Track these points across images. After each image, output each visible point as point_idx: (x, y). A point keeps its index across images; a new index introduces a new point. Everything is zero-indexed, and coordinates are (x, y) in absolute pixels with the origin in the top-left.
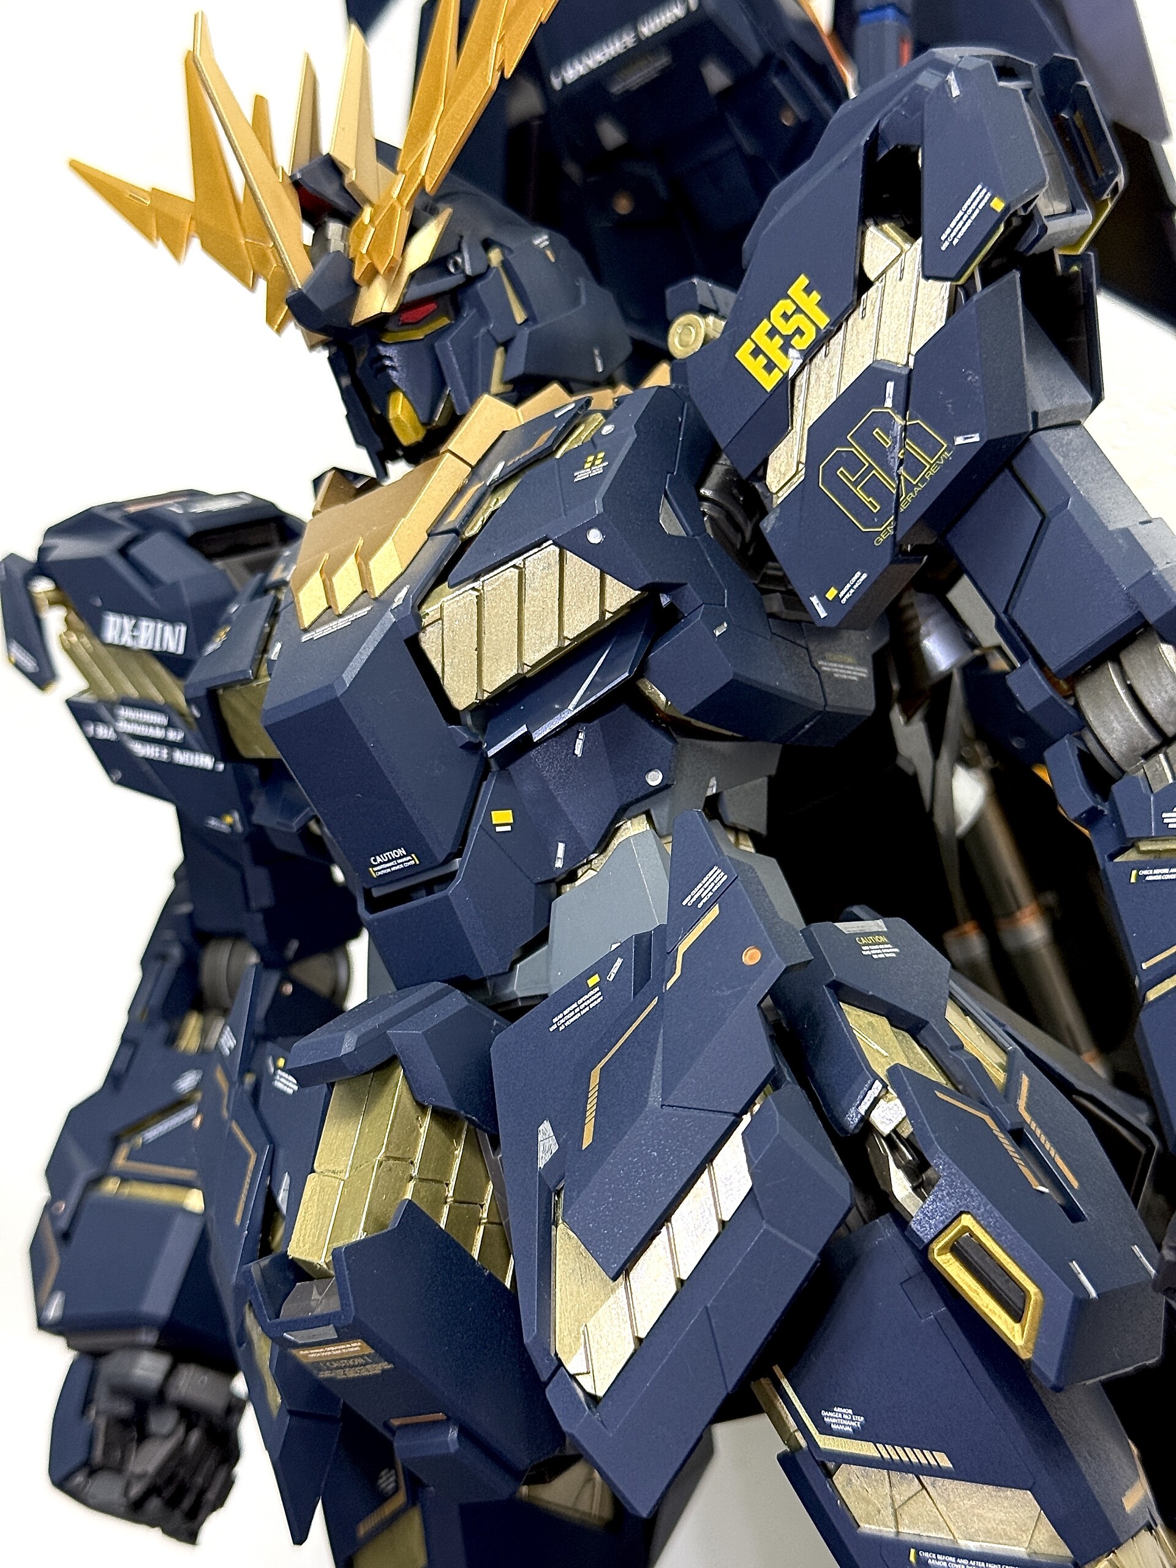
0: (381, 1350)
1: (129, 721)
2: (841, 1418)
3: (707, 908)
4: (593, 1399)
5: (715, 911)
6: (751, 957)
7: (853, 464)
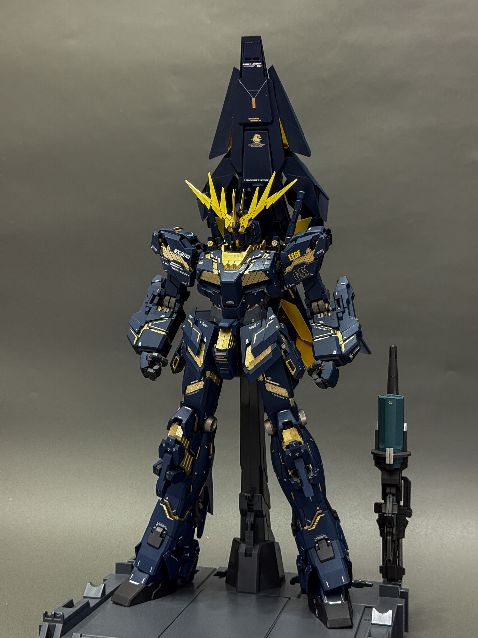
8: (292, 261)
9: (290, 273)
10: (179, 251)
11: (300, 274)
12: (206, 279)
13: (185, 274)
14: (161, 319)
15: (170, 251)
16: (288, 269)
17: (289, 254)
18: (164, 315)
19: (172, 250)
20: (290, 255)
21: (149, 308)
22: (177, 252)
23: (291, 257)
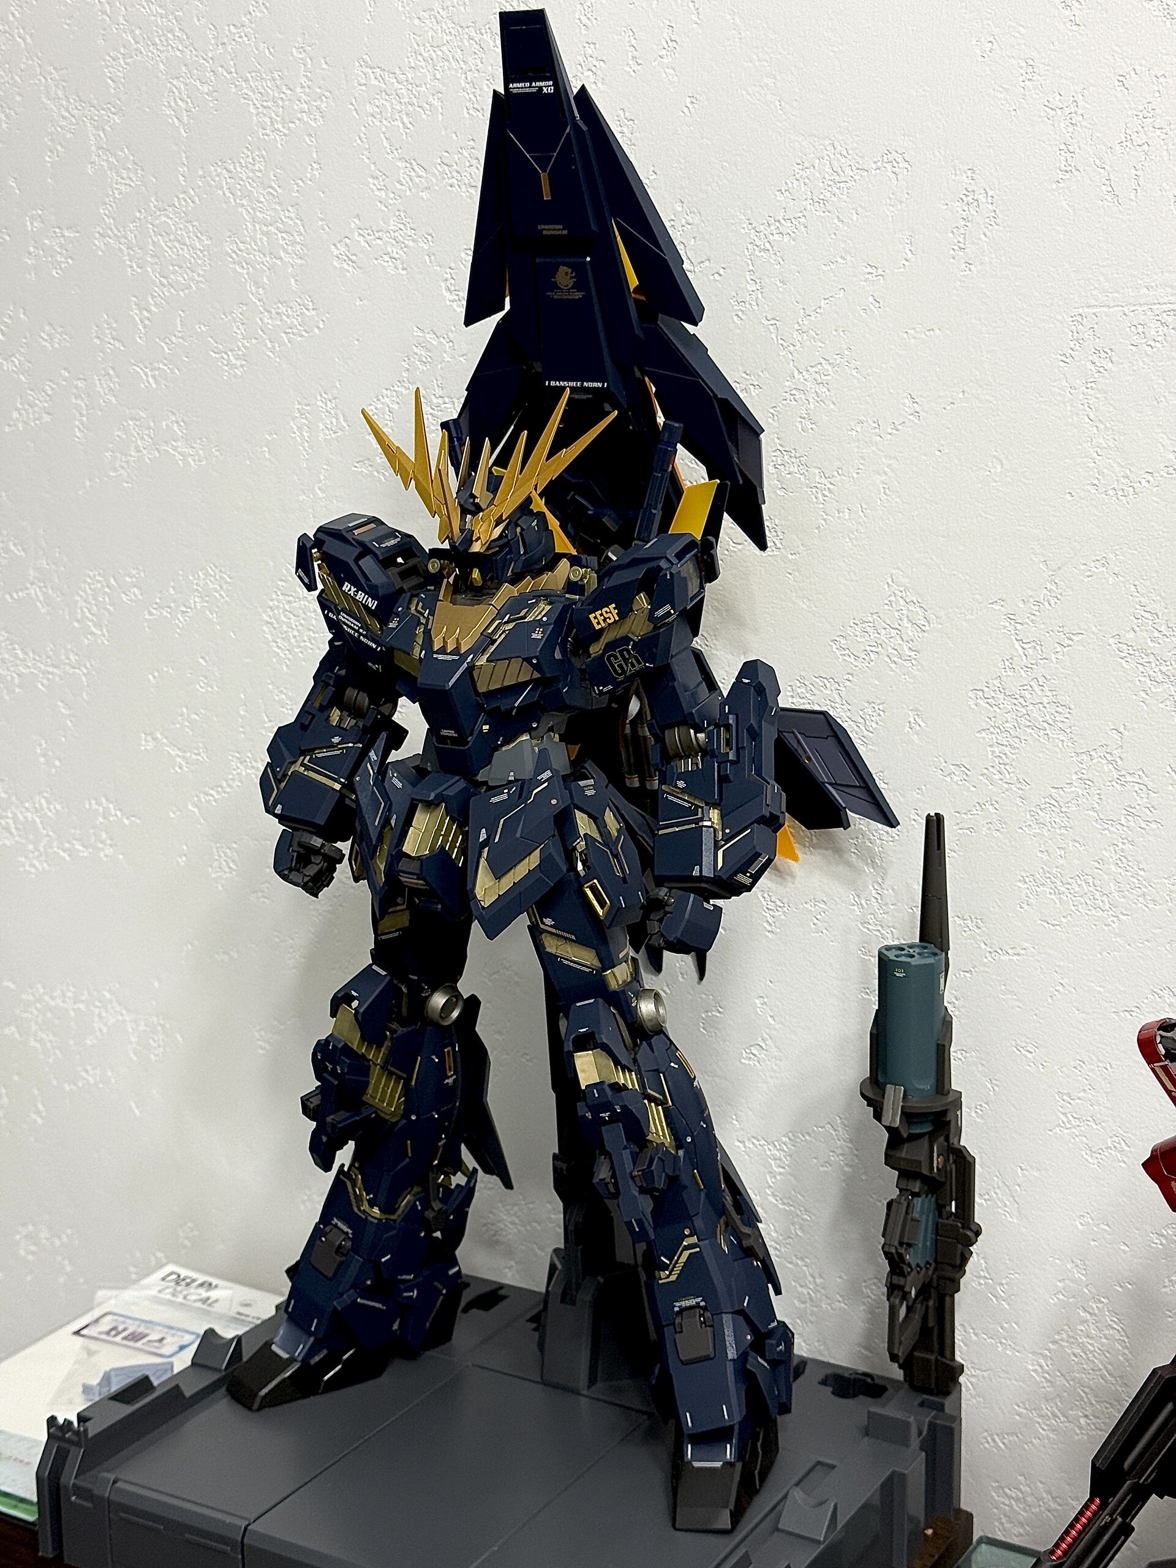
0: (427, 883)
1: (343, 617)
2: (548, 921)
3: (544, 782)
4: (483, 908)
5: (546, 784)
6: (554, 802)
7: (616, 658)
8: (602, 630)
9: (600, 659)
10: (353, 589)
11: (622, 662)
14: (333, 746)
15: (336, 586)
16: (596, 649)
18: (339, 736)
20: (593, 615)
21: (311, 716)
22: (350, 590)
23: (596, 621)
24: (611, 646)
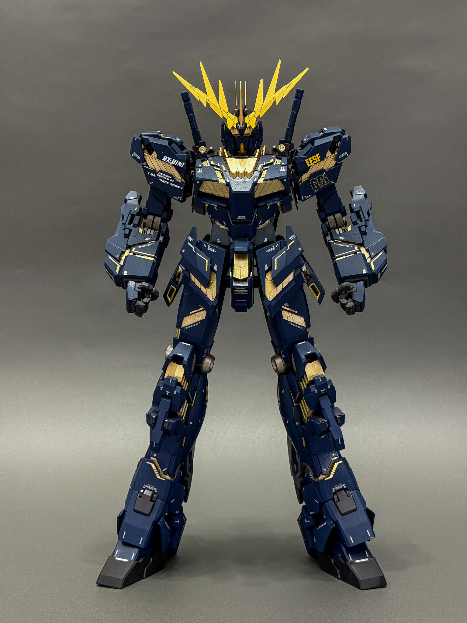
8: (310, 166)
9: (306, 182)
10: (169, 159)
11: (318, 183)
12: (207, 191)
13: (176, 186)
14: (146, 243)
15: (156, 159)
16: (305, 177)
17: (306, 159)
18: (149, 238)
19: (160, 157)
20: (308, 160)
21: (129, 230)
22: (167, 159)
23: (309, 162)
24: (313, 175)
